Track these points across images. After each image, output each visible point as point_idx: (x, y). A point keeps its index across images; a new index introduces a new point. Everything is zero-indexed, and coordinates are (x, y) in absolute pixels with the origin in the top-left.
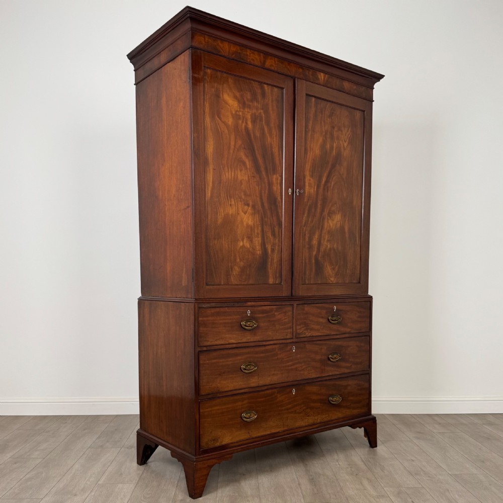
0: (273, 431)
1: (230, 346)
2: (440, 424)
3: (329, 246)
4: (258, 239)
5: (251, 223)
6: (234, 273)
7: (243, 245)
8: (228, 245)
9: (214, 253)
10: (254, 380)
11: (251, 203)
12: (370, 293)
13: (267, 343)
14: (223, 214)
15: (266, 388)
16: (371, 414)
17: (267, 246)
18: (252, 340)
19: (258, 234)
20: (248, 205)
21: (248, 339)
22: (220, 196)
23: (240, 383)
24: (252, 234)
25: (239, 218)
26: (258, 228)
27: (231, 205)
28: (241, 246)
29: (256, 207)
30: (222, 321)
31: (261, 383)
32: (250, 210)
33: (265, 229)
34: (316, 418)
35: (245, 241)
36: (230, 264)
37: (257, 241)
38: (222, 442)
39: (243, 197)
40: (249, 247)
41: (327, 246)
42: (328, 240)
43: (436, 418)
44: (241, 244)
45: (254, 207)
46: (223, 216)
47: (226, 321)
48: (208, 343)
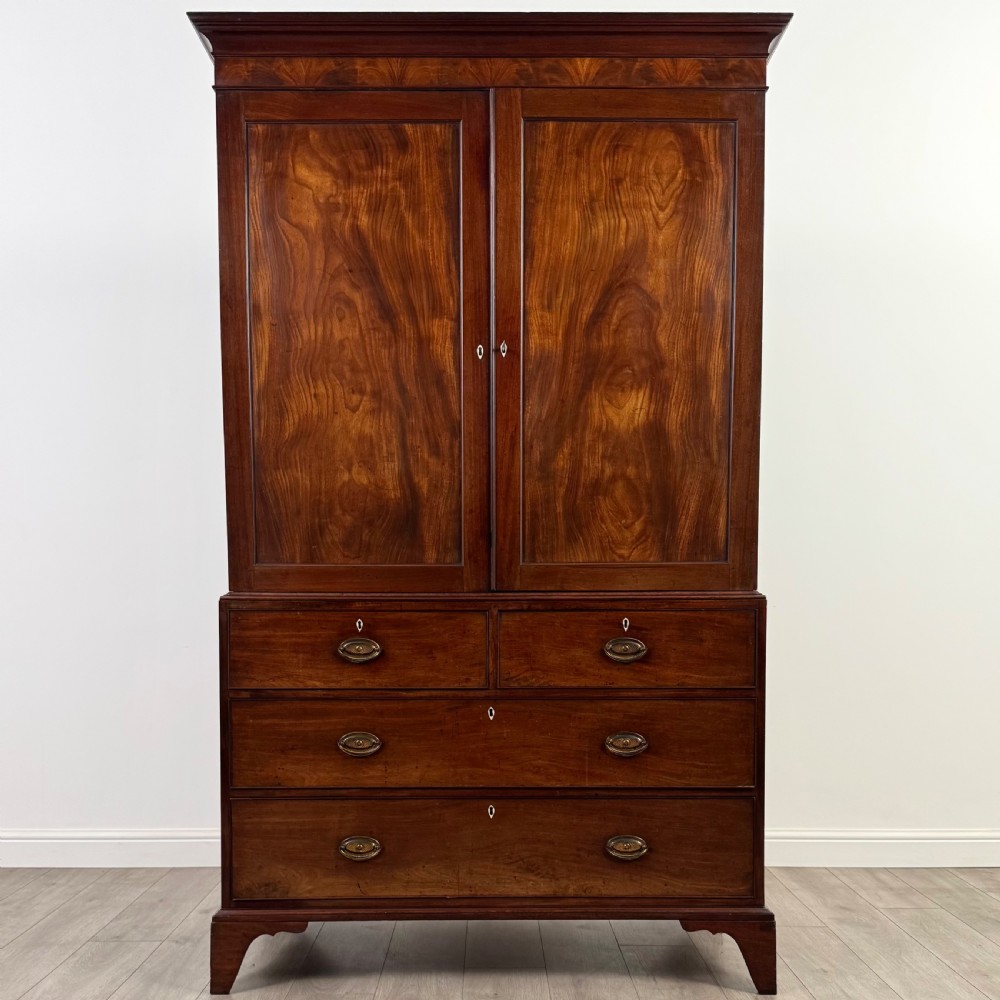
0: (428, 892)
1: (310, 694)
2: (891, 889)
3: (608, 471)
4: (391, 465)
5: (369, 428)
6: (329, 540)
7: (351, 480)
8: (311, 480)
9: (277, 499)
10: (371, 773)
11: (369, 388)
12: (761, 589)
13: (411, 694)
14: (296, 417)
15: (406, 793)
16: (761, 904)
17: (416, 480)
18: (368, 686)
19: (391, 454)
20: (362, 392)
21: (358, 682)
22: (289, 377)
23: (335, 775)
24: (372, 455)
25: (338, 422)
26: (389, 441)
27: (315, 395)
28: (344, 483)
29: (384, 395)
30: (287, 640)
31: (393, 781)
32: (367, 403)
33: (409, 442)
34: (564, 883)
35: (355, 469)
36: (317, 521)
37: (390, 470)
38: (287, 893)
39: (348, 375)
40: (365, 482)
41: (603, 471)
42: (604, 457)
43: (884, 877)
44: (346, 477)
45: (376, 395)
46: (297, 421)
47: (300, 640)
48: (254, 685)
